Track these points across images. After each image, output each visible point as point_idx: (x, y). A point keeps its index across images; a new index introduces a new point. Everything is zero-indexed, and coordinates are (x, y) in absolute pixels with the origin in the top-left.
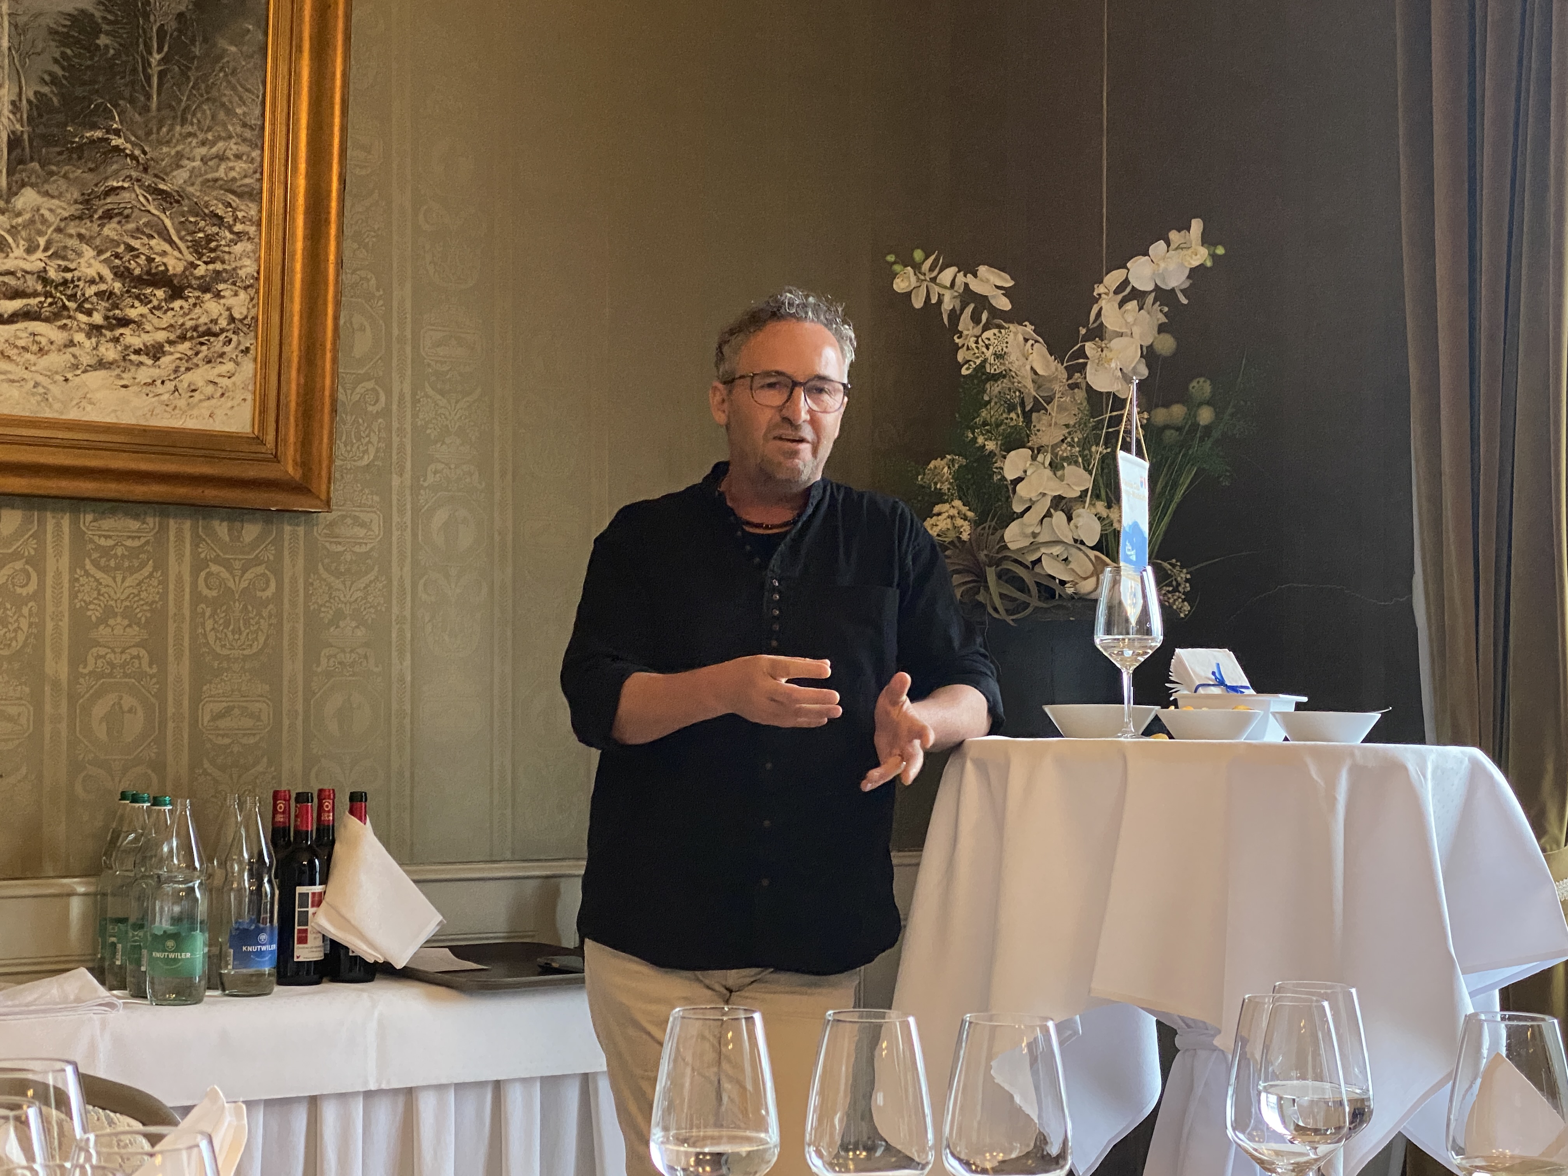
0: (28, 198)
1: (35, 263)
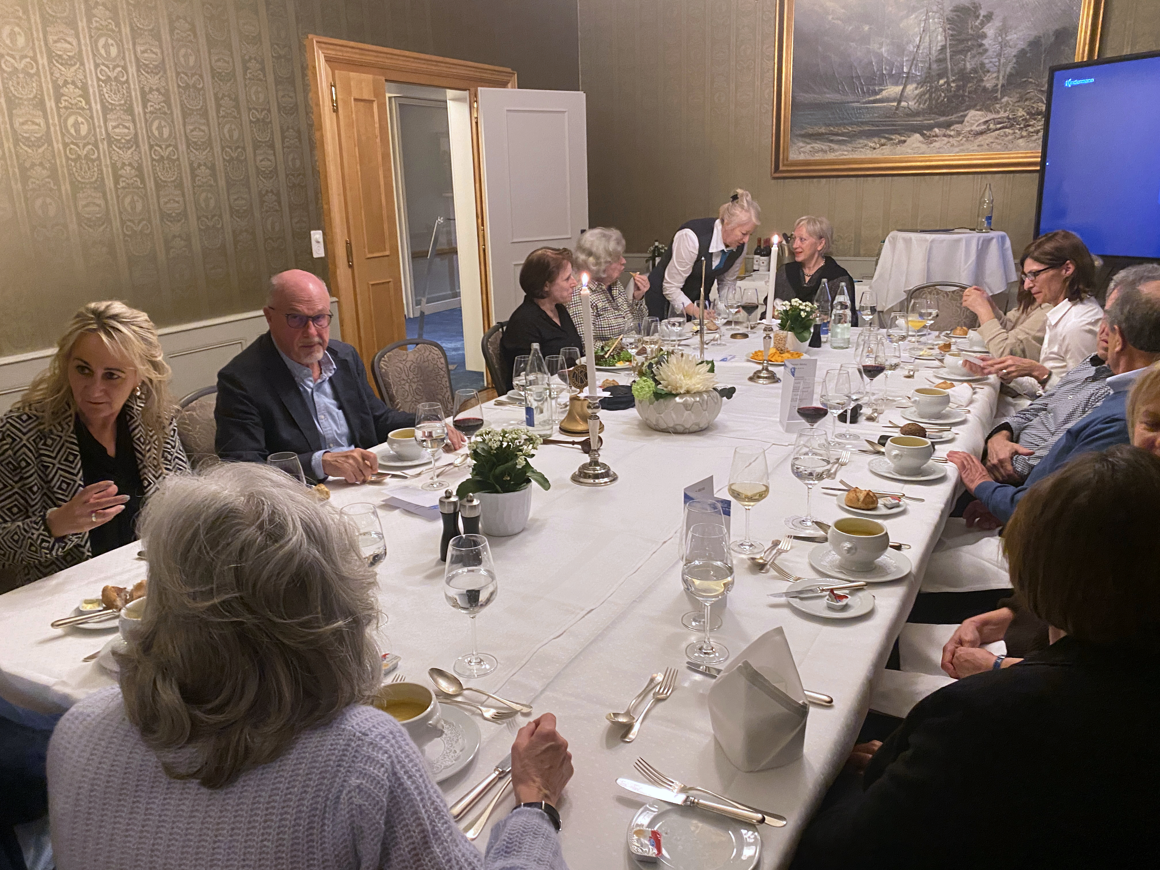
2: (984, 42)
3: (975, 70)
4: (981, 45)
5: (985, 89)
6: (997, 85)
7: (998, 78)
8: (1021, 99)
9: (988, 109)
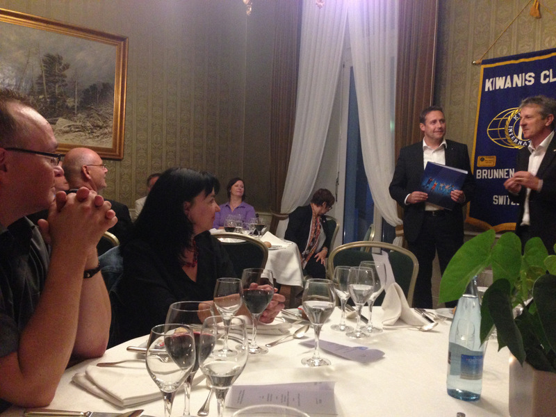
0: (79, 115)
1: (81, 124)
2: (66, 79)
3: (61, 94)
4: (63, 81)
5: (67, 107)
6: (74, 106)
7: (74, 102)
8: (88, 116)
9: (70, 119)
